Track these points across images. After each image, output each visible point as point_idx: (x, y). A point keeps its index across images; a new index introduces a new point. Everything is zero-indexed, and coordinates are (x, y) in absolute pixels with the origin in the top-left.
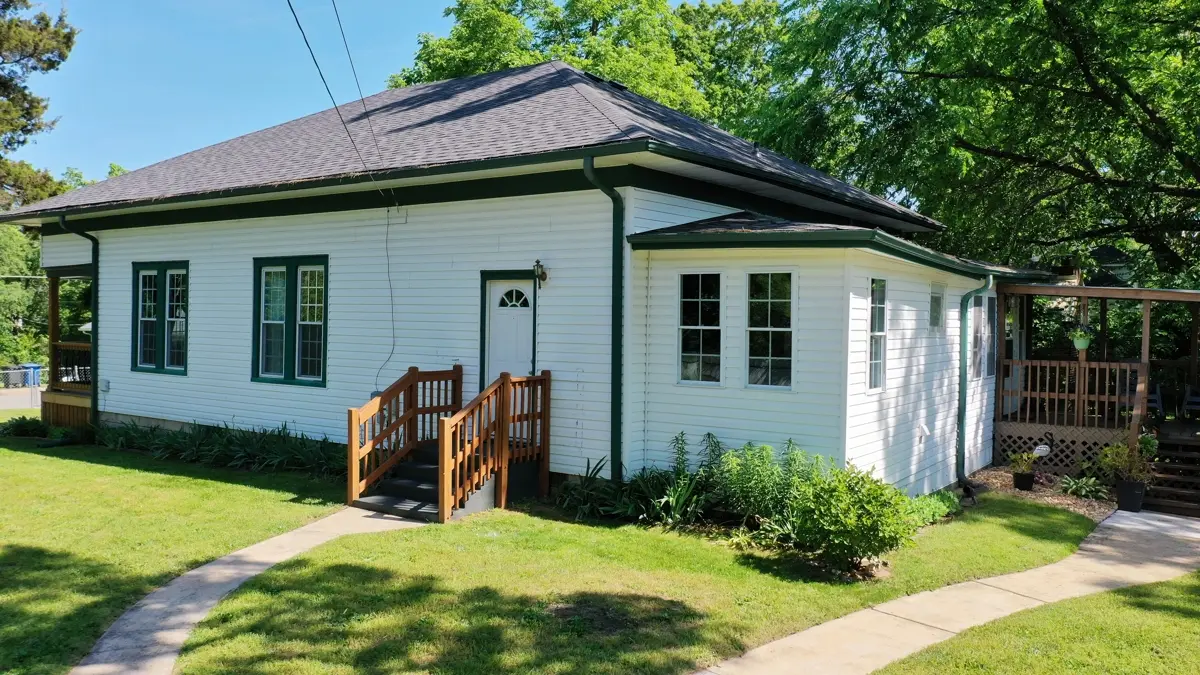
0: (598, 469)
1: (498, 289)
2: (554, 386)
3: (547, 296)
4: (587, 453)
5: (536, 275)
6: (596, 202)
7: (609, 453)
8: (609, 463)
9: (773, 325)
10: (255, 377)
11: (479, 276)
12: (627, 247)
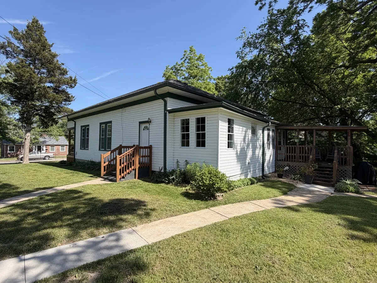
0: (161, 170)
1: (143, 126)
2: (153, 149)
3: (152, 126)
4: (159, 166)
5: (149, 122)
6: (160, 102)
7: (163, 165)
8: (163, 169)
9: (201, 131)
10: (100, 150)
11: (139, 123)
12: (167, 112)
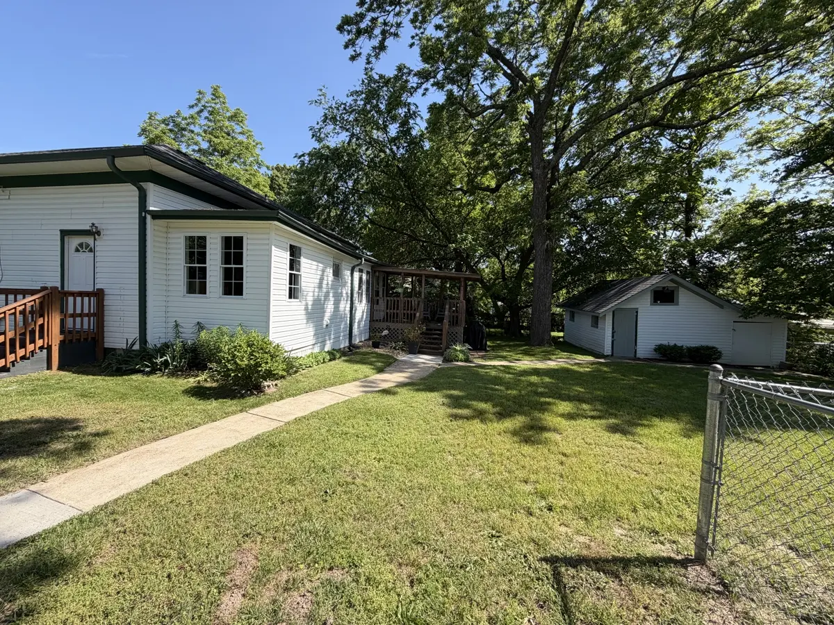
0: (133, 344)
1: (74, 242)
2: (106, 297)
3: (101, 245)
4: (126, 336)
5: (94, 232)
6: (128, 193)
7: (138, 335)
8: (138, 342)
9: (234, 264)
11: (59, 233)
12: (149, 217)
